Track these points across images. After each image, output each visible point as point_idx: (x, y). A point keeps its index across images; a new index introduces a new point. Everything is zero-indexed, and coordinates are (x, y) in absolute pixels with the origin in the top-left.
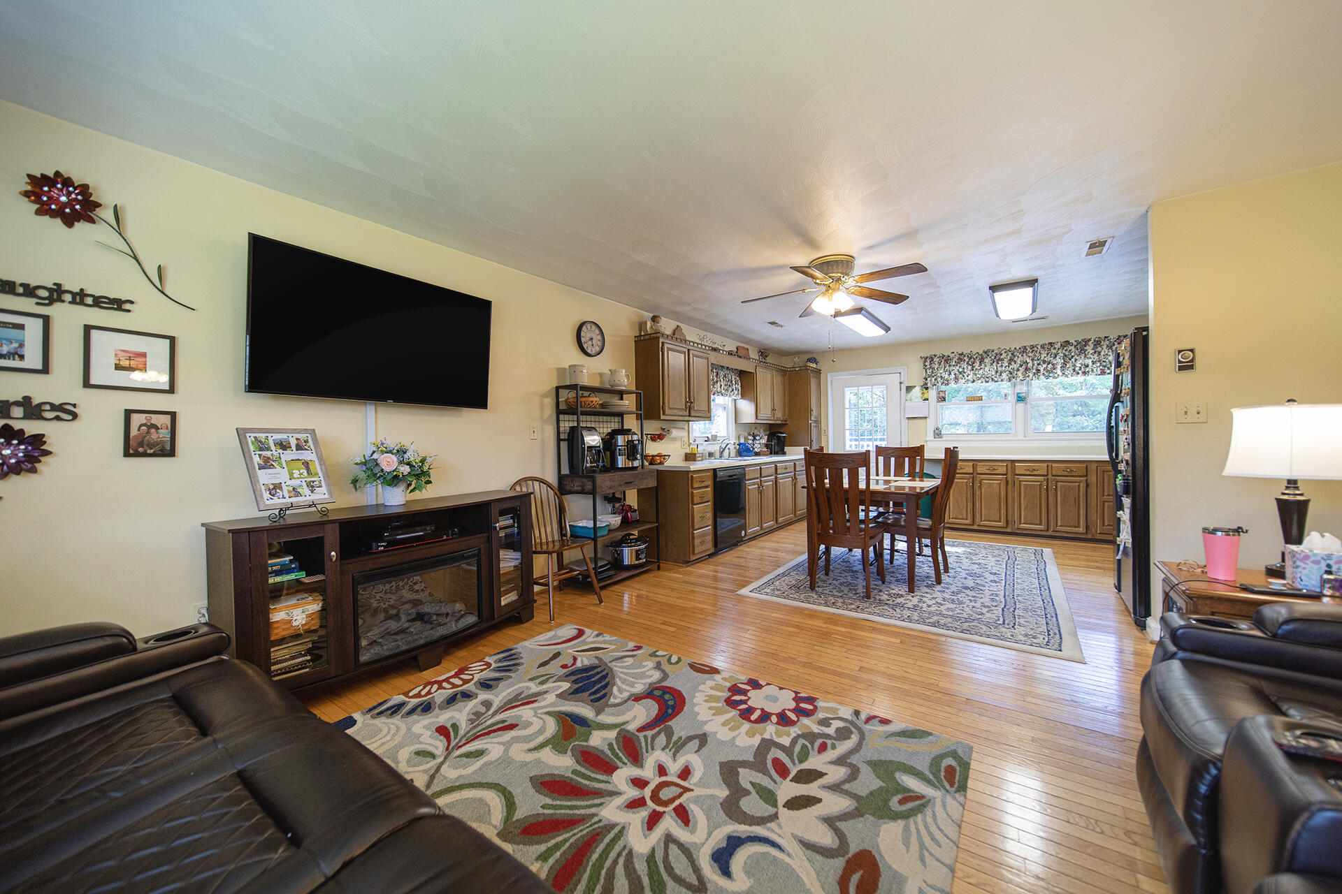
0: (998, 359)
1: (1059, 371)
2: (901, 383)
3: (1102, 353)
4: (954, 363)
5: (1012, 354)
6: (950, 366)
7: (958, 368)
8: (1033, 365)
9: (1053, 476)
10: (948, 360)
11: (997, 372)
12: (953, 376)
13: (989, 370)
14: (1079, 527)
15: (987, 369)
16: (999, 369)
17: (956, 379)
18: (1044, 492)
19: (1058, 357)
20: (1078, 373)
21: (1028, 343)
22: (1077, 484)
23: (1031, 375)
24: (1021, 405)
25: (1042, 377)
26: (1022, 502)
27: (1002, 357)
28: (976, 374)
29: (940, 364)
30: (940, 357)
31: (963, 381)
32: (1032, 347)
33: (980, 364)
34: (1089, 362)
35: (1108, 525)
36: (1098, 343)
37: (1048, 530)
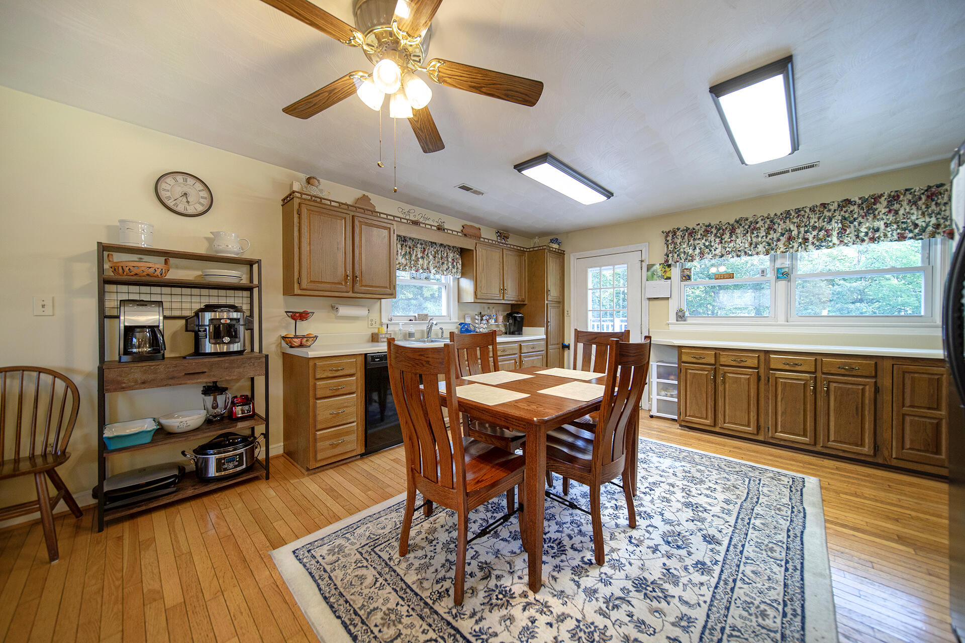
0: (752, 228)
1: (835, 239)
2: (642, 261)
3: (901, 212)
4: (699, 236)
5: (771, 221)
6: (694, 240)
7: (703, 241)
8: (799, 233)
9: (823, 373)
10: (691, 233)
11: (751, 244)
12: (698, 251)
13: (741, 242)
14: (862, 445)
15: (738, 241)
16: (754, 240)
17: (702, 254)
18: (810, 394)
19: (833, 221)
20: (863, 241)
21: (792, 207)
22: (861, 387)
23: (796, 245)
24: (782, 284)
25: (811, 247)
26: (779, 404)
27: (758, 226)
28: (725, 248)
29: (683, 238)
30: (684, 230)
31: (710, 256)
32: (798, 211)
33: (731, 236)
34: (881, 224)
35: (910, 449)
36: (894, 198)
37: (815, 444)
